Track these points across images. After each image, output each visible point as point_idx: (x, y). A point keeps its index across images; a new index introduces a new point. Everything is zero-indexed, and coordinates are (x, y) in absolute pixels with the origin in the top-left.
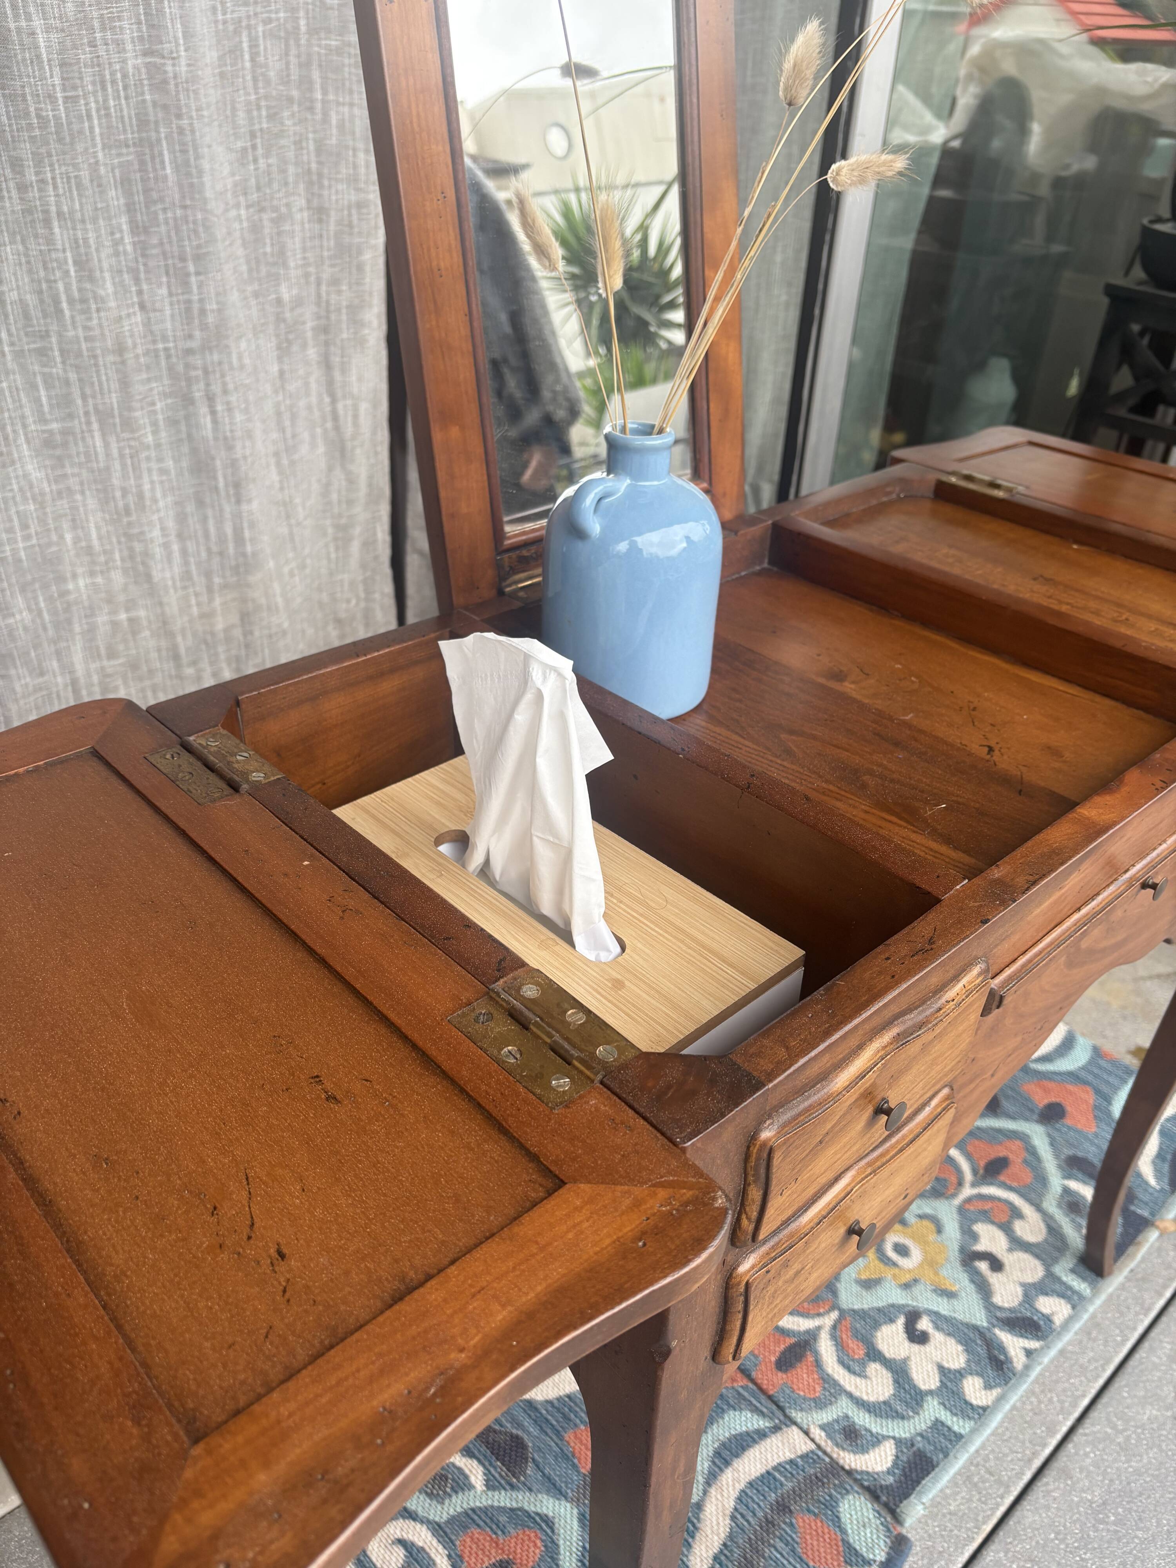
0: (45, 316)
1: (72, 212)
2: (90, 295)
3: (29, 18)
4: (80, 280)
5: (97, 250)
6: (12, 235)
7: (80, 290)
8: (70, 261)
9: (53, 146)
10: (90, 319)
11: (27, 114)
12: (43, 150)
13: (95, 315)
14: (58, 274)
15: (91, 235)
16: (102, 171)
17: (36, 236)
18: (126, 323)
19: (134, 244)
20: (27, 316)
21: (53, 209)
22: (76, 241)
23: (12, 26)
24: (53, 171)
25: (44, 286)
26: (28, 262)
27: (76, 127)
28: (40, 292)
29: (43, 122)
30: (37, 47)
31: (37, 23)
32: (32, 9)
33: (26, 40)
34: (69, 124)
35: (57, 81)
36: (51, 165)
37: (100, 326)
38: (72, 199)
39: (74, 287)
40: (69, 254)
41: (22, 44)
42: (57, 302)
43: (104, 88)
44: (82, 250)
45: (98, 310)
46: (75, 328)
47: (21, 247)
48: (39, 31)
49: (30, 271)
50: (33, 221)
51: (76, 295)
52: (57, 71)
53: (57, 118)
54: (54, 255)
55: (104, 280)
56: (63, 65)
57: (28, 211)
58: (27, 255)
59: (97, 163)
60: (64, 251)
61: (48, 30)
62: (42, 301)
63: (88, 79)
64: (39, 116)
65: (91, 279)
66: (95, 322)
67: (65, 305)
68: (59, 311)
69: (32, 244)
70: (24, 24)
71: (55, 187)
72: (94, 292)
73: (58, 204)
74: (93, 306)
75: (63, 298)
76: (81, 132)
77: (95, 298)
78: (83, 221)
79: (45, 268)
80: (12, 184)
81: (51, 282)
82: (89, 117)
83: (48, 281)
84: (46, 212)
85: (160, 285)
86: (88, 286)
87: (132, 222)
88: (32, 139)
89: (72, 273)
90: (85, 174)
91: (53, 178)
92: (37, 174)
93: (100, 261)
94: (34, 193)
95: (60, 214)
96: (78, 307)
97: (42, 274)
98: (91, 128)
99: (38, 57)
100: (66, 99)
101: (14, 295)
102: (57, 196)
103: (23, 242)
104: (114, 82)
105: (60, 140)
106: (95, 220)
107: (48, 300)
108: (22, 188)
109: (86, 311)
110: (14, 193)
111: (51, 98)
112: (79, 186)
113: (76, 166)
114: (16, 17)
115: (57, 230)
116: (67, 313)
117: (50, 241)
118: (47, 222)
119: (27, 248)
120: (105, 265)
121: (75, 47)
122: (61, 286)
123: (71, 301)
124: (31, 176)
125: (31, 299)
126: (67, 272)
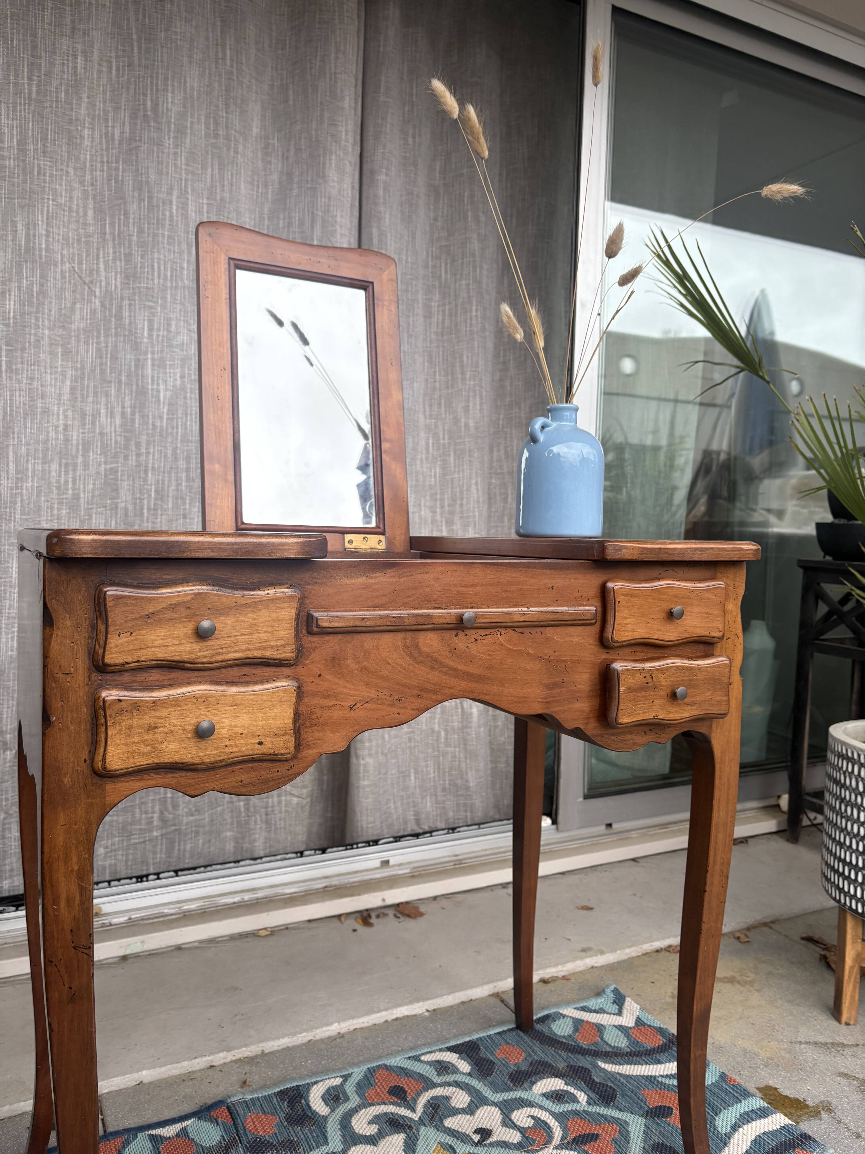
0: (135, 516)
1: (159, 467)
2: (159, 507)
3: (158, 384)
4: (156, 499)
5: (168, 486)
6: (129, 476)
7: (155, 504)
8: (153, 490)
9: (157, 438)
10: (157, 518)
11: (148, 423)
12: (152, 439)
13: (159, 517)
14: (146, 496)
15: (166, 479)
16: (178, 451)
17: (140, 478)
18: (174, 522)
19: (186, 486)
20: (126, 515)
21: (150, 466)
22: (158, 481)
23: (150, 387)
24: (154, 449)
25: (138, 501)
26: (133, 490)
27: (170, 431)
28: (135, 504)
29: (154, 426)
30: (159, 396)
31: (162, 387)
32: (161, 382)
33: (155, 393)
34: (167, 429)
35: (165, 411)
36: (154, 446)
37: (161, 522)
38: (161, 462)
39: (152, 503)
40: (153, 487)
41: (152, 396)
42: (142, 509)
43: (186, 417)
44: (160, 485)
45: (162, 515)
46: (148, 522)
47: (131, 483)
48: (162, 391)
49: (133, 494)
50: (140, 471)
51: (152, 507)
52: (166, 407)
53: (161, 426)
54: (146, 487)
55: (168, 500)
56: (170, 404)
57: (139, 465)
58: (133, 486)
59: (177, 448)
60: (151, 485)
61: (166, 390)
62: (135, 508)
63: (180, 412)
64: (153, 425)
65: (162, 500)
66: (159, 520)
67: (145, 511)
68: (142, 513)
69: (137, 482)
70: (155, 387)
71: (154, 455)
72: (162, 506)
73: (153, 463)
74: (160, 513)
75: (146, 507)
76: (172, 433)
77: (161, 509)
78: (164, 472)
79: (140, 493)
80: (134, 453)
81: (141, 499)
82: (177, 428)
83: (140, 499)
84: (146, 467)
85: (194, 507)
86: (159, 503)
87: (188, 477)
88: (148, 434)
89: (153, 496)
90: (169, 452)
91: (154, 452)
92: (146, 449)
93: (168, 491)
94: (143, 458)
95: (153, 468)
96: (152, 512)
97: (138, 495)
98: (177, 433)
99: (159, 401)
100: (168, 419)
101: (123, 505)
102: (153, 459)
103: (133, 480)
104: (191, 415)
105: (161, 435)
106: (170, 473)
107: (138, 508)
108: (138, 455)
109: (155, 515)
110: (134, 458)
111: (161, 418)
112: (165, 456)
113: (166, 448)
114: (153, 384)
115: (150, 475)
116: (146, 515)
117: (145, 480)
118: (146, 471)
119: (134, 483)
120: (170, 495)
121: (177, 398)
122: (146, 502)
123: (149, 509)
124: (143, 450)
125: (130, 507)
126: (150, 495)
